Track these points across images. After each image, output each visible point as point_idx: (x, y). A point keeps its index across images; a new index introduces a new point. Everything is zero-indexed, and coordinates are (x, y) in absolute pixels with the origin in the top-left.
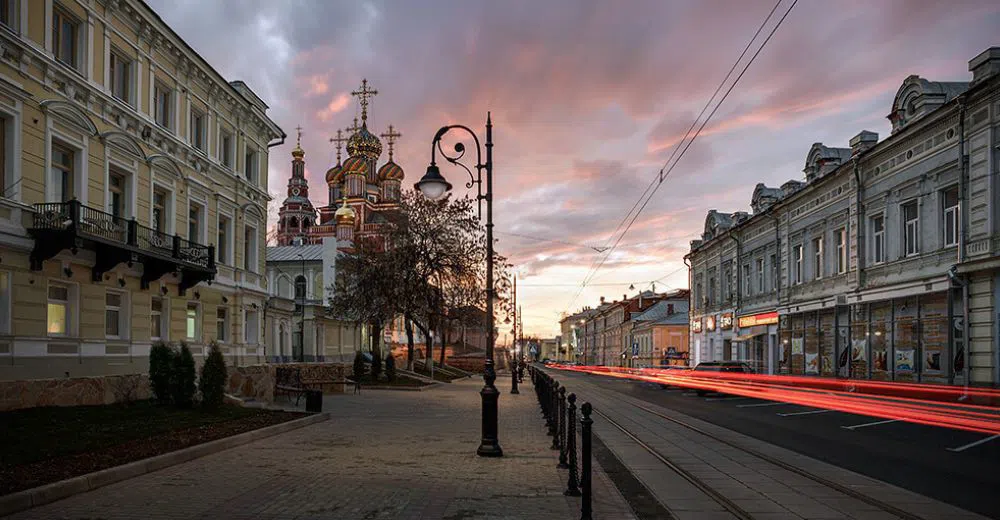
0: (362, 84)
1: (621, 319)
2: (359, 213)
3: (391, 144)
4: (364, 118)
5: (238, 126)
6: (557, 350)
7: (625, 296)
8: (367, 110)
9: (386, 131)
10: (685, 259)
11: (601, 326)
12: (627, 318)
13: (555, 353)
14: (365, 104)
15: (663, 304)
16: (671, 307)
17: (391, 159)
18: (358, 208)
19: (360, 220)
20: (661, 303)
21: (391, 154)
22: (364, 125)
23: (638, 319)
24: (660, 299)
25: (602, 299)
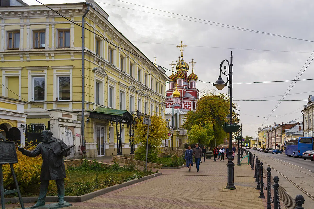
0: (181, 43)
1: (281, 132)
2: (181, 92)
3: (193, 66)
4: (182, 56)
5: (160, 80)
6: (257, 144)
7: (283, 123)
8: (183, 53)
9: (191, 61)
10: (302, 112)
11: (274, 134)
12: (284, 131)
13: (256, 145)
14: (182, 51)
15: (298, 126)
16: (300, 127)
17: (193, 72)
18: (181, 91)
19: (182, 96)
20: (297, 126)
21: (193, 70)
22: (182, 59)
23: (288, 132)
24: (297, 124)
25: (275, 123)
